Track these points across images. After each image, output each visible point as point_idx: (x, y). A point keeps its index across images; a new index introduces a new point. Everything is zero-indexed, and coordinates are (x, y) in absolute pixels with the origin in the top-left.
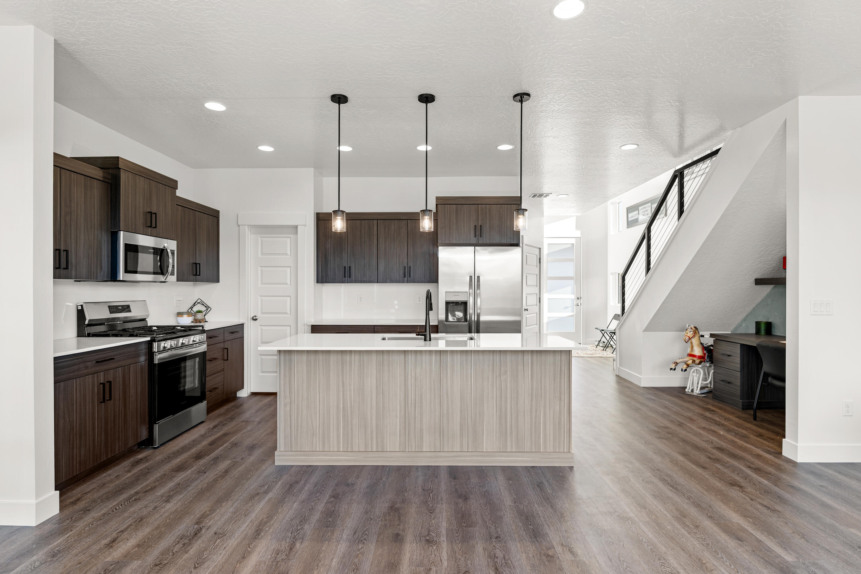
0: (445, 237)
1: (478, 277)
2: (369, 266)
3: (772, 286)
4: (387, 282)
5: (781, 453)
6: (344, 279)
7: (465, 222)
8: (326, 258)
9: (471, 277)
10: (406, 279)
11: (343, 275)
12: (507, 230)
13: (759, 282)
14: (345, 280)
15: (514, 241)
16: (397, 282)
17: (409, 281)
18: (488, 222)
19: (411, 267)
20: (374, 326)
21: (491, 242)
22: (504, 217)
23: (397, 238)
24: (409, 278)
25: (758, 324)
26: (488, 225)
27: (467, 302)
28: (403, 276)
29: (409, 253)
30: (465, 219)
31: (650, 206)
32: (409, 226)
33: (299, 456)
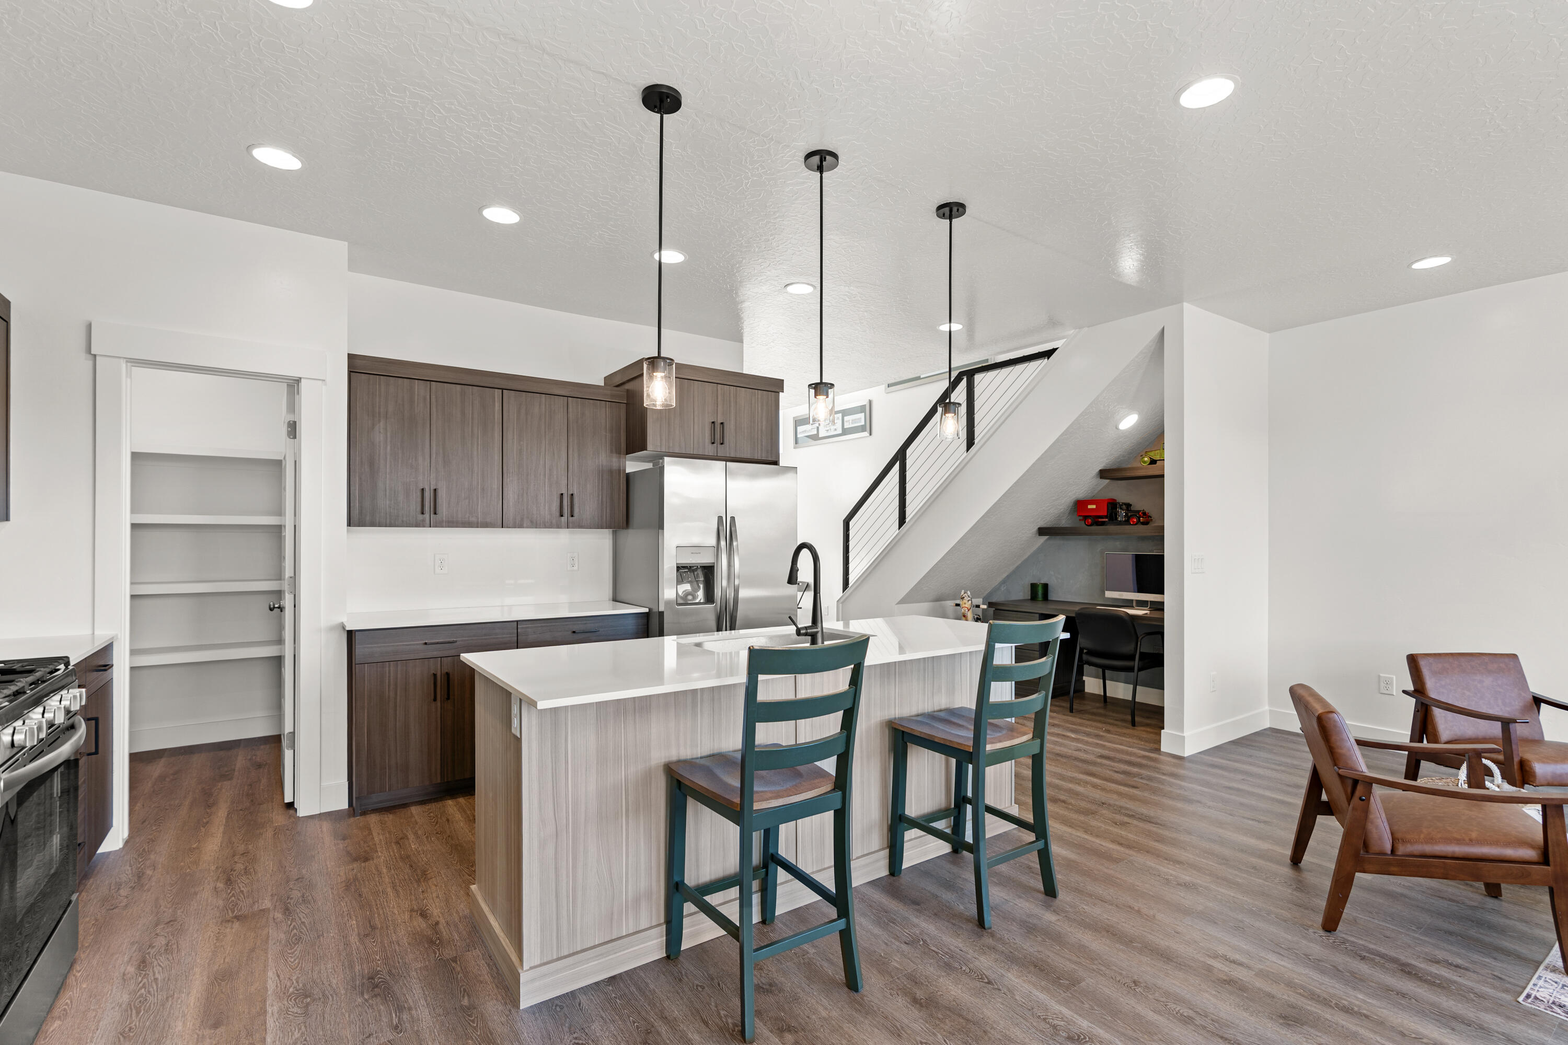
0: (661, 440)
1: (733, 518)
2: (483, 489)
3: (1046, 537)
4: (525, 525)
5: (1160, 750)
6: (420, 517)
7: (696, 413)
8: (372, 464)
9: (720, 518)
10: (564, 519)
11: (419, 509)
12: (762, 437)
13: (1042, 531)
14: (424, 521)
15: (772, 457)
16: (545, 527)
17: (570, 525)
18: (733, 418)
19: (575, 493)
20: (517, 621)
21: (738, 456)
22: (758, 412)
23: (545, 432)
24: (571, 519)
25: (1034, 587)
26: (733, 422)
27: (713, 567)
28: (558, 514)
29: (570, 466)
30: (696, 409)
31: (841, 418)
32: (570, 410)
33: (583, 965)
